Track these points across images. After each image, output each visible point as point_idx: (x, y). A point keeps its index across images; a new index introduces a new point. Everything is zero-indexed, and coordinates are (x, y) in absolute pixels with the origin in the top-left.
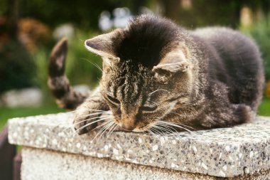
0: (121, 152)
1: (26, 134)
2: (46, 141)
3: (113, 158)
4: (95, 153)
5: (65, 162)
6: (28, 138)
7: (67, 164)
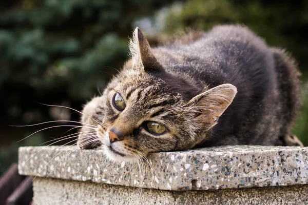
0: (99, 173)
1: (32, 162)
2: (45, 168)
3: (93, 180)
4: (80, 176)
5: (65, 193)
6: (32, 166)
7: (67, 194)
